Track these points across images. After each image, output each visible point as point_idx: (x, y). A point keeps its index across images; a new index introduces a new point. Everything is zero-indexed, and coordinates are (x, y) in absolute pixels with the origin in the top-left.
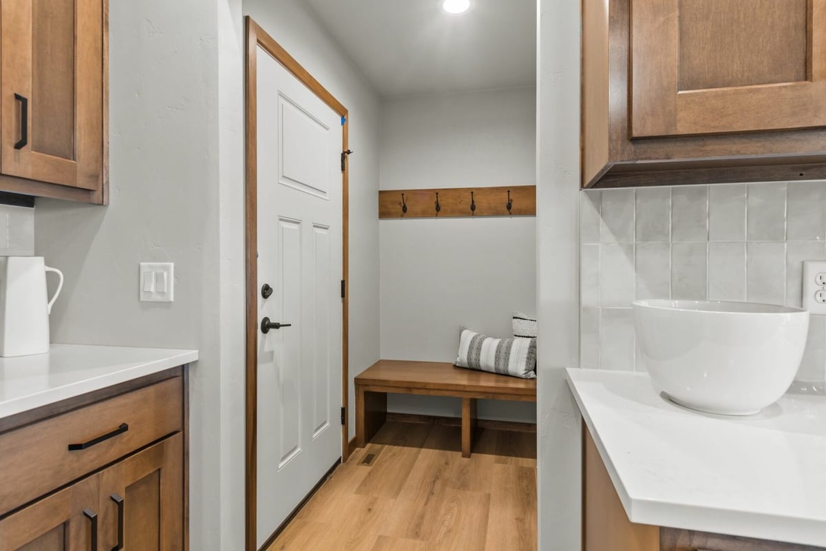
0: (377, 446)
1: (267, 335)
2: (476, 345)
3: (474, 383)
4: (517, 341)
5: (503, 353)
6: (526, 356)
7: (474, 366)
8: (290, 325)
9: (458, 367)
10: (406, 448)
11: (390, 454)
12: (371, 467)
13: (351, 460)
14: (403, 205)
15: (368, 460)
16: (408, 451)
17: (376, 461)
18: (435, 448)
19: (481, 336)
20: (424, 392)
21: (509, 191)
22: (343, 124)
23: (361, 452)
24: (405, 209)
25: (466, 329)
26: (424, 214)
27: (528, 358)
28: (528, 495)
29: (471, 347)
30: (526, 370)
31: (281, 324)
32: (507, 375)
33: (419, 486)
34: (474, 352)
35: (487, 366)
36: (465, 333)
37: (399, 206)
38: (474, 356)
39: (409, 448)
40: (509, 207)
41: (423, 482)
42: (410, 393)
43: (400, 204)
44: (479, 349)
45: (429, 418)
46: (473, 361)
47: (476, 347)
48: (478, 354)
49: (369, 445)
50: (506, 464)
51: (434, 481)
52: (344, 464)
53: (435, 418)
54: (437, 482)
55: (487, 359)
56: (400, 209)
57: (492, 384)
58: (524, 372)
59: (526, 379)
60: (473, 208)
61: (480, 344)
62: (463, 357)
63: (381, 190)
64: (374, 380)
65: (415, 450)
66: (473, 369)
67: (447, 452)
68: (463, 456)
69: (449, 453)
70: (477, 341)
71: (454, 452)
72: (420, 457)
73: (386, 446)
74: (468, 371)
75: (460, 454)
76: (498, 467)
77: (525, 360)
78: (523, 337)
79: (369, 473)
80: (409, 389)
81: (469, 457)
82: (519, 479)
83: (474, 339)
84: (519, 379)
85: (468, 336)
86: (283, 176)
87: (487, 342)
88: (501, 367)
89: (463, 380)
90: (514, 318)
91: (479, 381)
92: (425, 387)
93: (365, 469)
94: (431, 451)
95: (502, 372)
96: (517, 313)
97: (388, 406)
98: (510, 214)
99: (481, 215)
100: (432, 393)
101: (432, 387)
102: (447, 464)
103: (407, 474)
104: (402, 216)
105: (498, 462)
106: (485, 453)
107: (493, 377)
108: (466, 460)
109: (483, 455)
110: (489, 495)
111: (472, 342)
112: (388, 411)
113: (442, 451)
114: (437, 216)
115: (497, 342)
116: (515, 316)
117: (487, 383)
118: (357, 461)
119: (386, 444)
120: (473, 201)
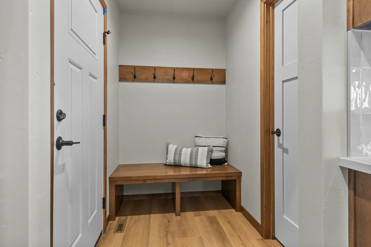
0: (123, 218)
1: (60, 151)
2: (178, 152)
3: (177, 174)
4: (200, 148)
5: (194, 156)
6: (206, 156)
7: (177, 164)
8: (79, 143)
9: (167, 165)
10: (141, 216)
11: (133, 222)
12: (124, 233)
13: (108, 231)
14: (134, 74)
15: (120, 228)
16: (143, 218)
17: (125, 228)
18: (159, 213)
19: (180, 147)
20: (154, 182)
21: (194, 70)
22: (104, 14)
23: (114, 224)
24: (135, 77)
25: (170, 144)
26: (146, 80)
27: (207, 157)
28: (220, 233)
29: (175, 154)
30: (207, 163)
31: (73, 142)
32: (196, 167)
33: (159, 241)
34: (177, 156)
35: (185, 163)
36: (170, 146)
37: (132, 75)
38: (177, 158)
39: (143, 216)
40: (193, 79)
41: (160, 237)
42: (145, 183)
43: (132, 73)
44: (180, 154)
45: (149, 195)
46: (177, 161)
47: (178, 153)
48: (180, 157)
49: (117, 218)
50: (200, 216)
51: (167, 235)
52: (105, 234)
53: (153, 195)
54: (168, 235)
55: (185, 159)
56: (132, 76)
57: (188, 173)
58: (206, 165)
59: (207, 168)
60: (174, 78)
61: (181, 151)
62: (171, 159)
63: (120, 65)
64: (123, 177)
65: (147, 216)
66: (177, 166)
67: (166, 214)
68: (176, 215)
69: (167, 215)
70: (179, 150)
71: (170, 214)
72: (152, 220)
73: (129, 217)
74: (173, 167)
75: (174, 214)
76: (197, 218)
77: (206, 158)
78: (202, 146)
79: (124, 238)
80: (145, 180)
81: (179, 215)
82: (211, 223)
83: (177, 149)
84: (203, 169)
85: (172, 148)
86: (71, 29)
87: (184, 150)
88: (193, 163)
89: (171, 172)
90: (196, 137)
91: (180, 171)
92: (155, 178)
93: (120, 235)
94: (157, 215)
95: (194, 166)
96: (197, 134)
97: (124, 191)
98: (194, 82)
99: (178, 82)
100: (158, 181)
101: (159, 178)
102: (169, 222)
103: (148, 233)
104: (133, 81)
105: (195, 215)
106: (187, 212)
107: (189, 169)
108: (178, 217)
109: (186, 213)
110: (201, 237)
111: (176, 151)
112: (125, 194)
113: (163, 214)
114: (154, 82)
115: (190, 150)
116: (196, 136)
117: (185, 172)
118: (113, 231)
119: (128, 215)
120: (174, 75)
